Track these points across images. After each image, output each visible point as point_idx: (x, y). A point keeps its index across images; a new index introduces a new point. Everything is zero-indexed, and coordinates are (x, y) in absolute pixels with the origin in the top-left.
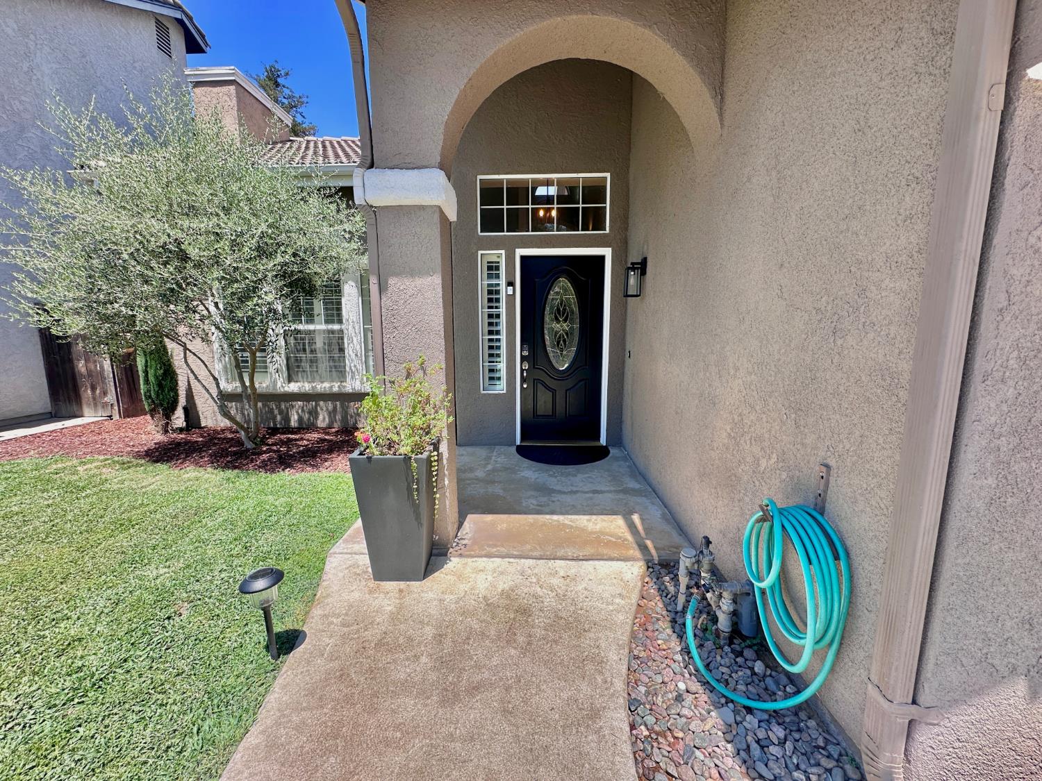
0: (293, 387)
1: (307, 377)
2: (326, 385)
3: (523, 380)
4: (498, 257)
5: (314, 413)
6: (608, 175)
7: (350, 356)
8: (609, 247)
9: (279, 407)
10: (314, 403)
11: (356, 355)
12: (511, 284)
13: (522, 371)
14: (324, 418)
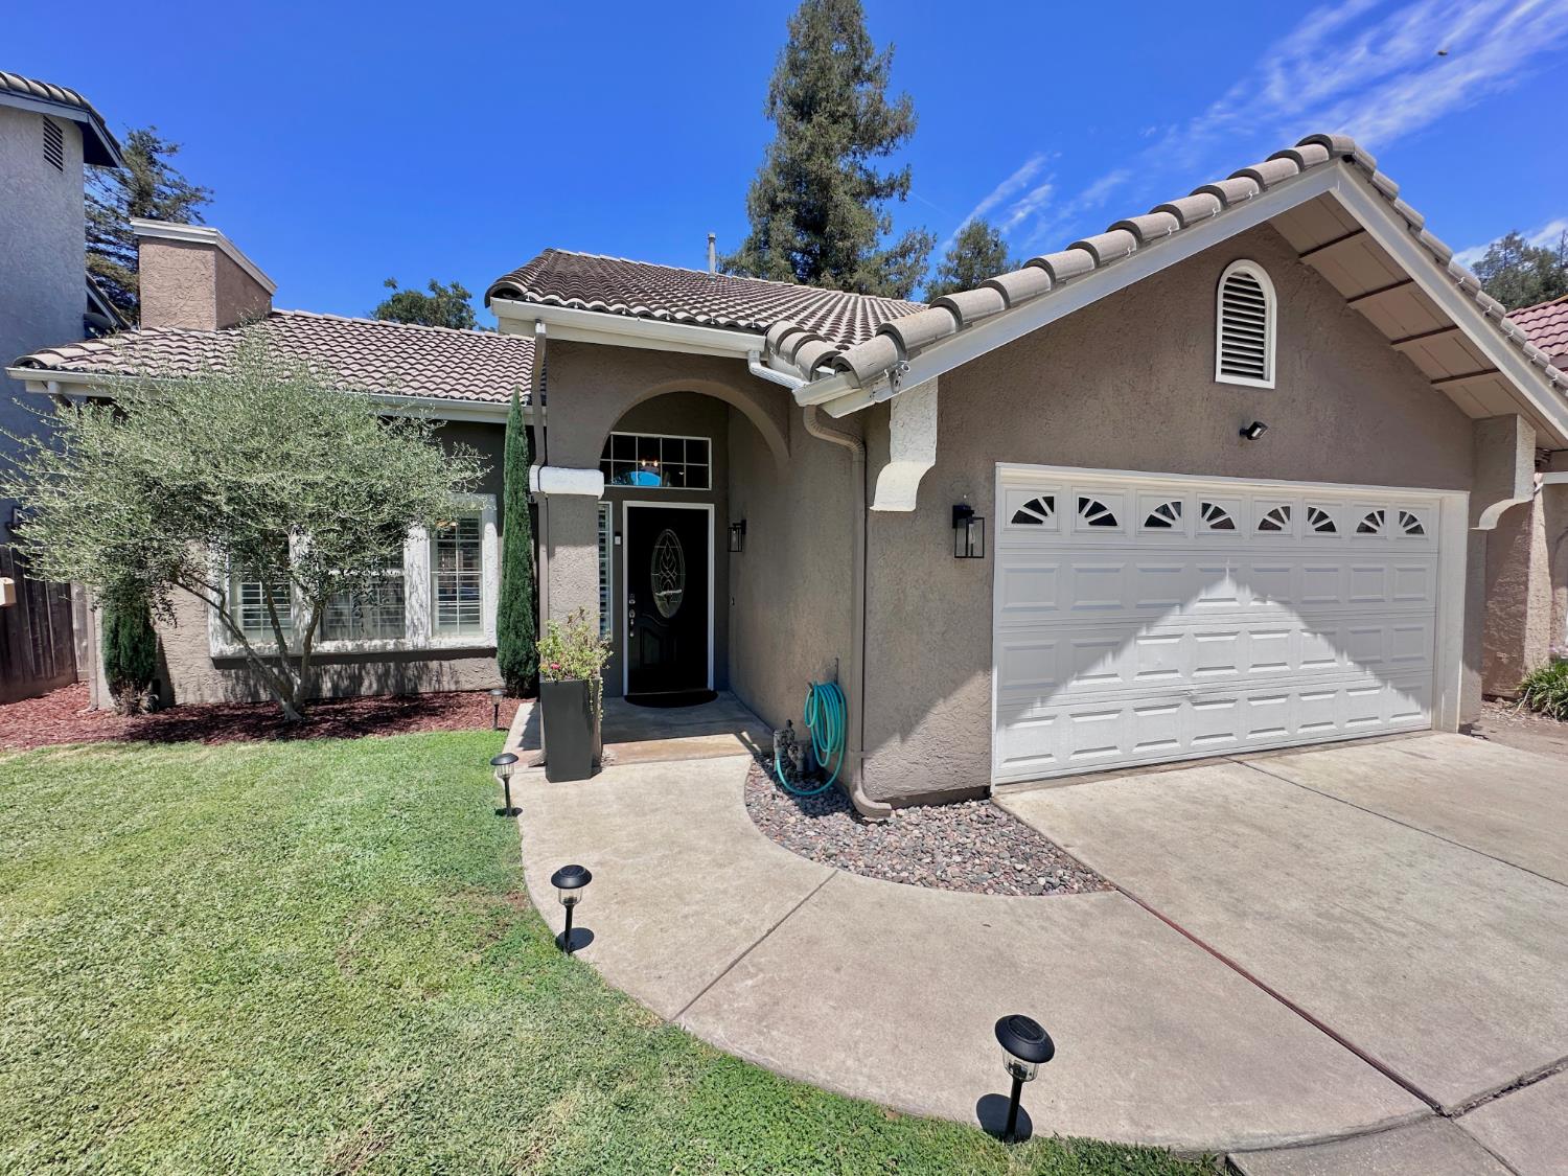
0: (331, 647)
1: (349, 635)
2: (377, 643)
3: (630, 628)
4: (605, 507)
5: (357, 680)
6: (709, 439)
7: (412, 607)
8: (712, 503)
10: (357, 666)
11: (421, 606)
12: (618, 533)
13: (630, 619)
14: (371, 684)
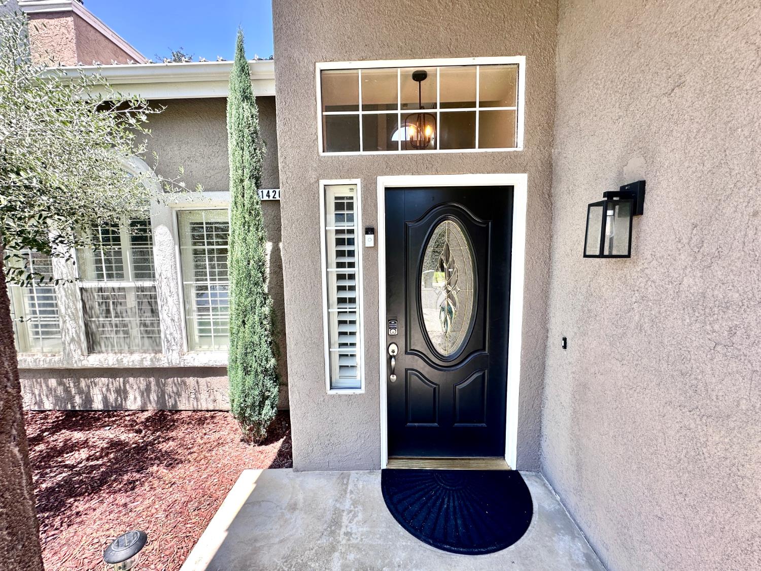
0: (94, 361)
1: (113, 346)
2: (136, 357)
3: (390, 371)
4: (352, 190)
5: (122, 393)
6: (521, 60)
7: (164, 320)
8: (524, 172)
9: (77, 385)
10: (121, 380)
11: (173, 320)
12: (370, 230)
13: (390, 358)
14: (135, 398)
